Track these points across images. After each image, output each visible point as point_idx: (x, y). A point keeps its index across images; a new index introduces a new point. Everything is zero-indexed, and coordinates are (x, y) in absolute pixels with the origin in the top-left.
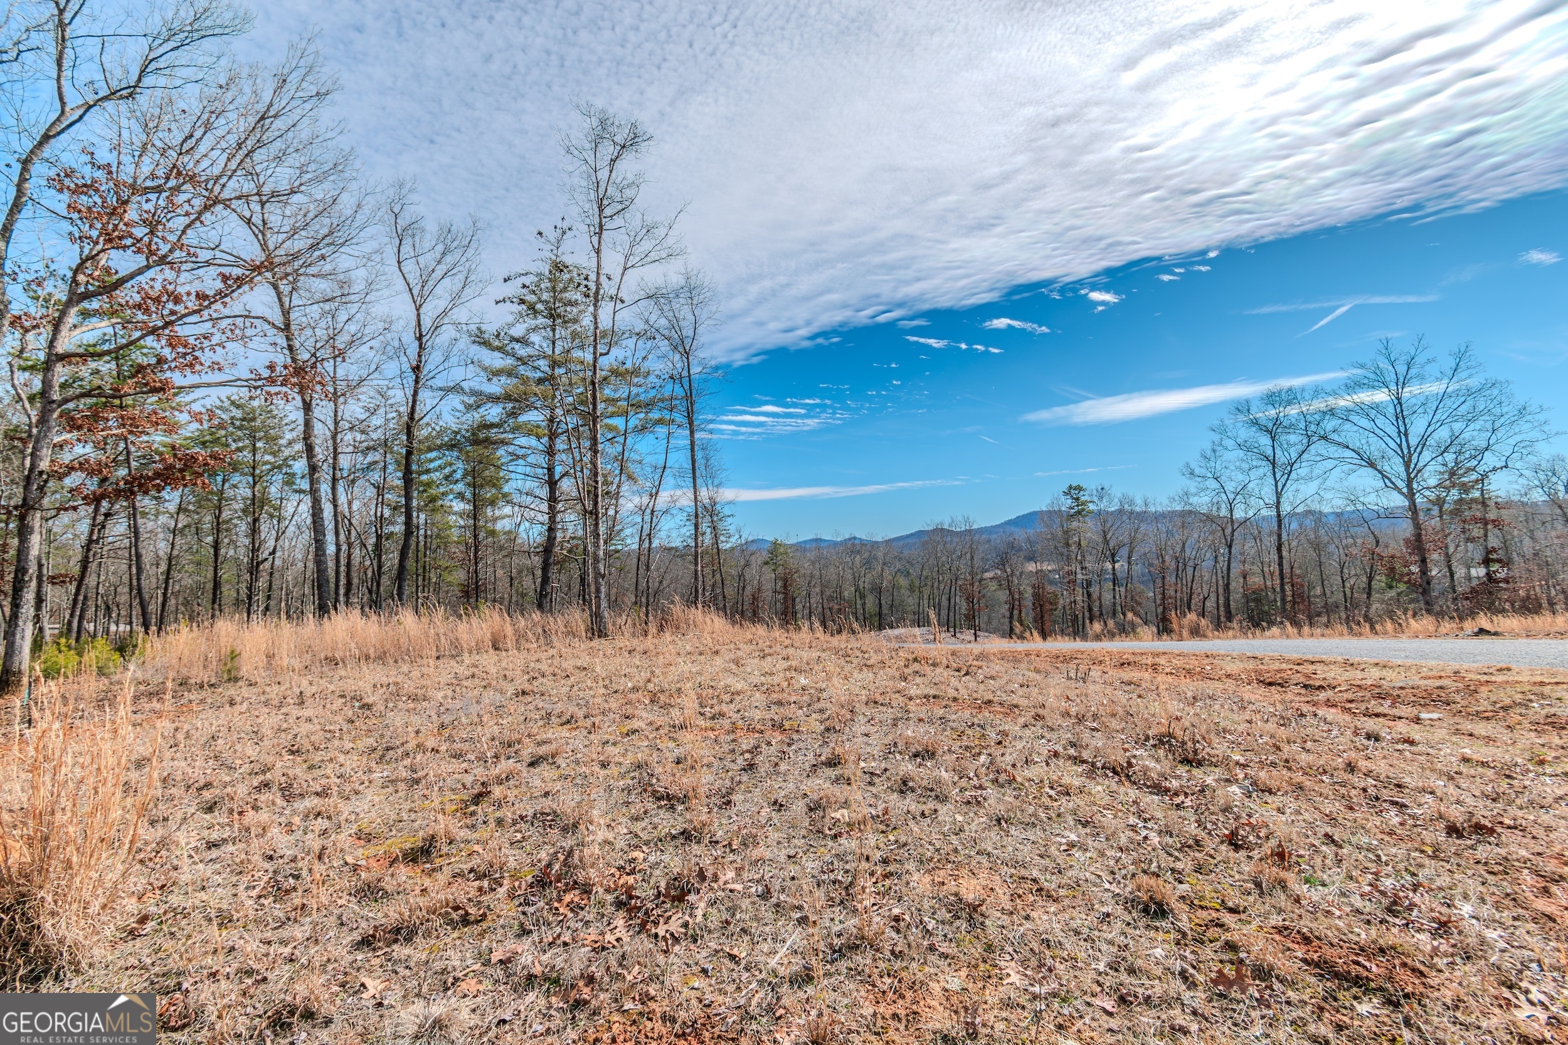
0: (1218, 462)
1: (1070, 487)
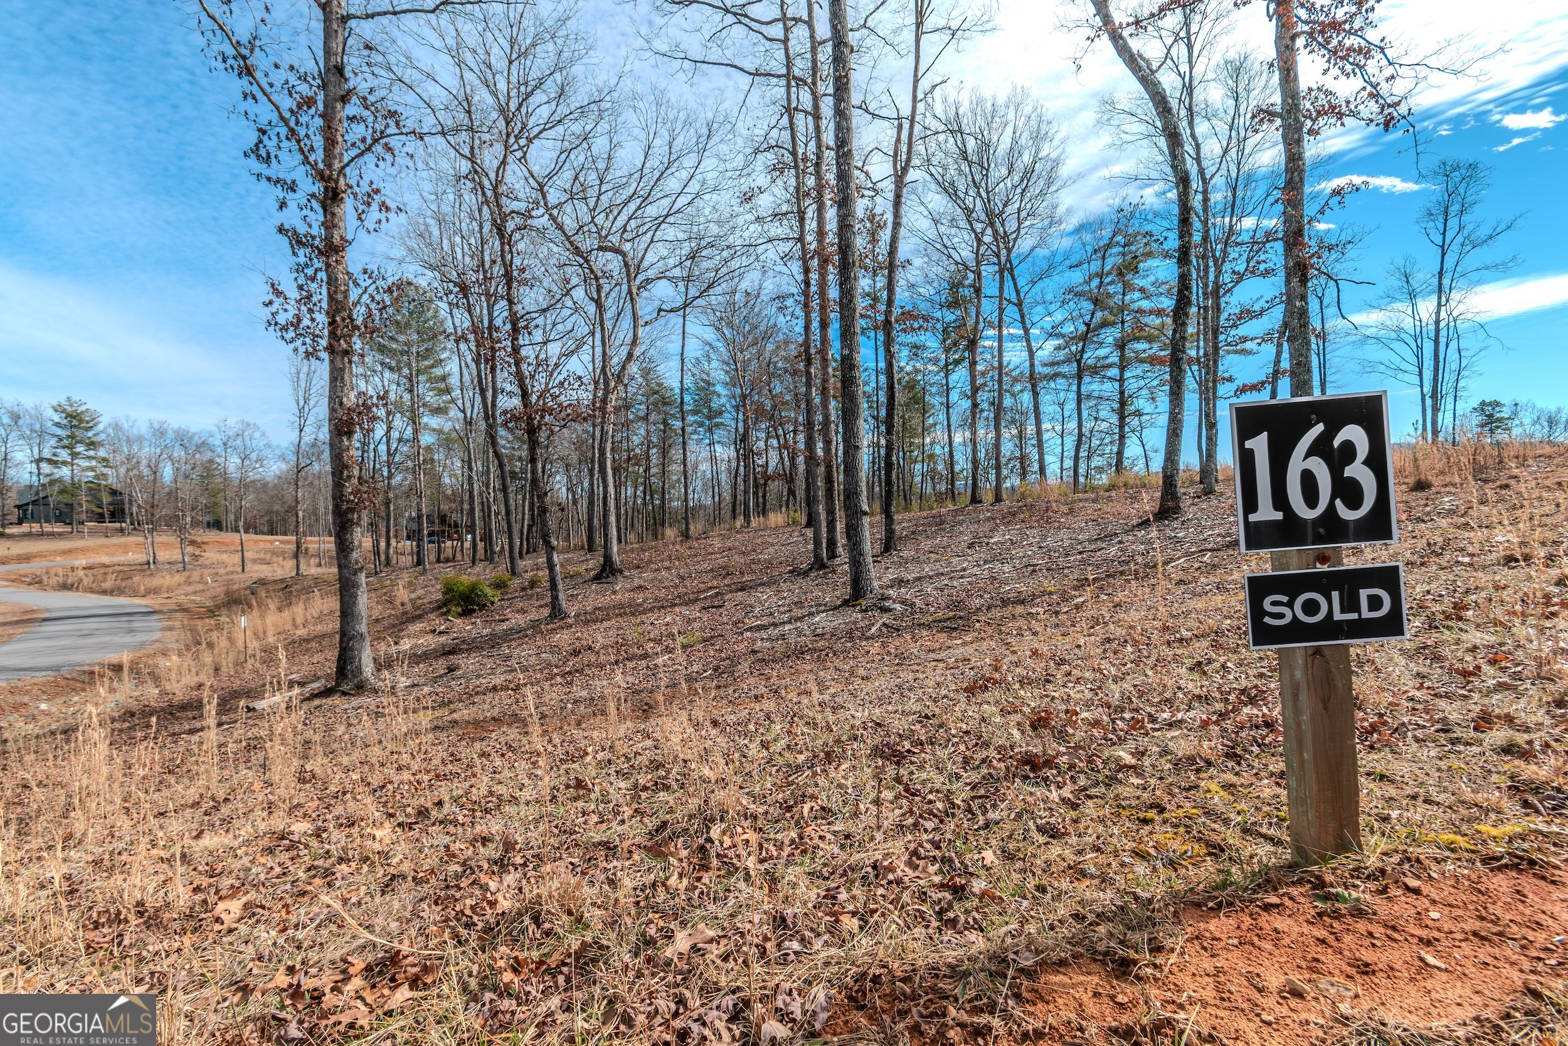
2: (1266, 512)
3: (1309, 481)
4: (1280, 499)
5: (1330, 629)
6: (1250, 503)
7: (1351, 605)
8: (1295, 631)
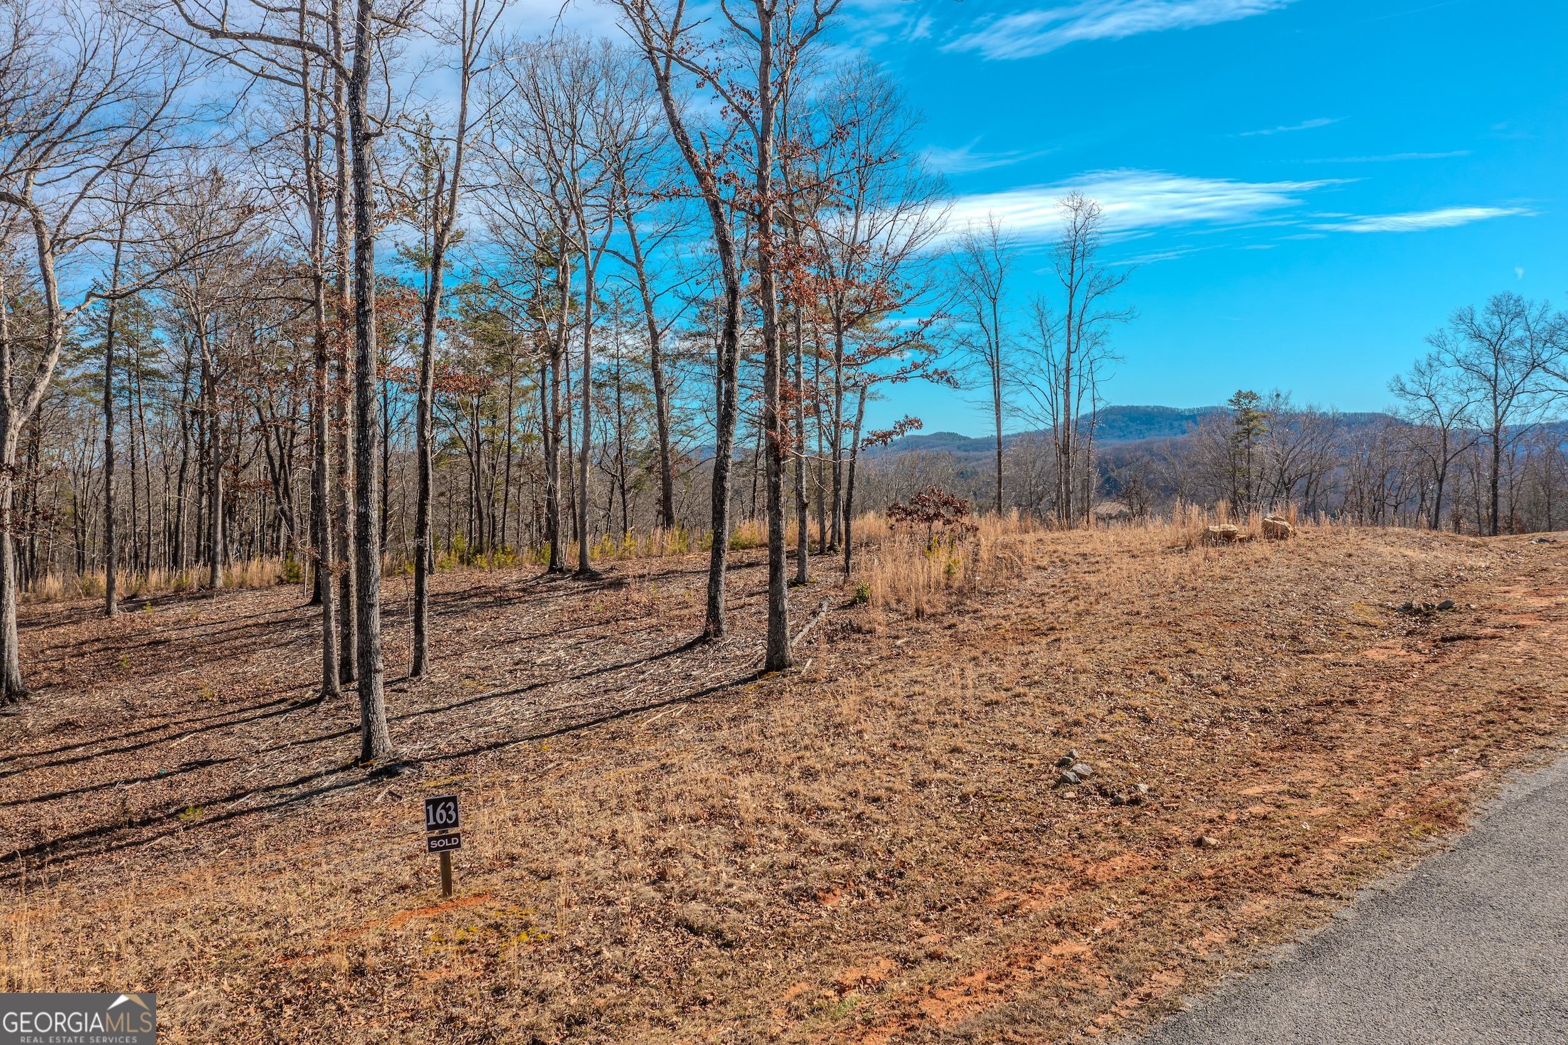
1: (1239, 393)
2: (432, 823)
3: (441, 815)
4: (435, 820)
5: (445, 847)
6: (428, 821)
7: (450, 842)
8: (438, 849)
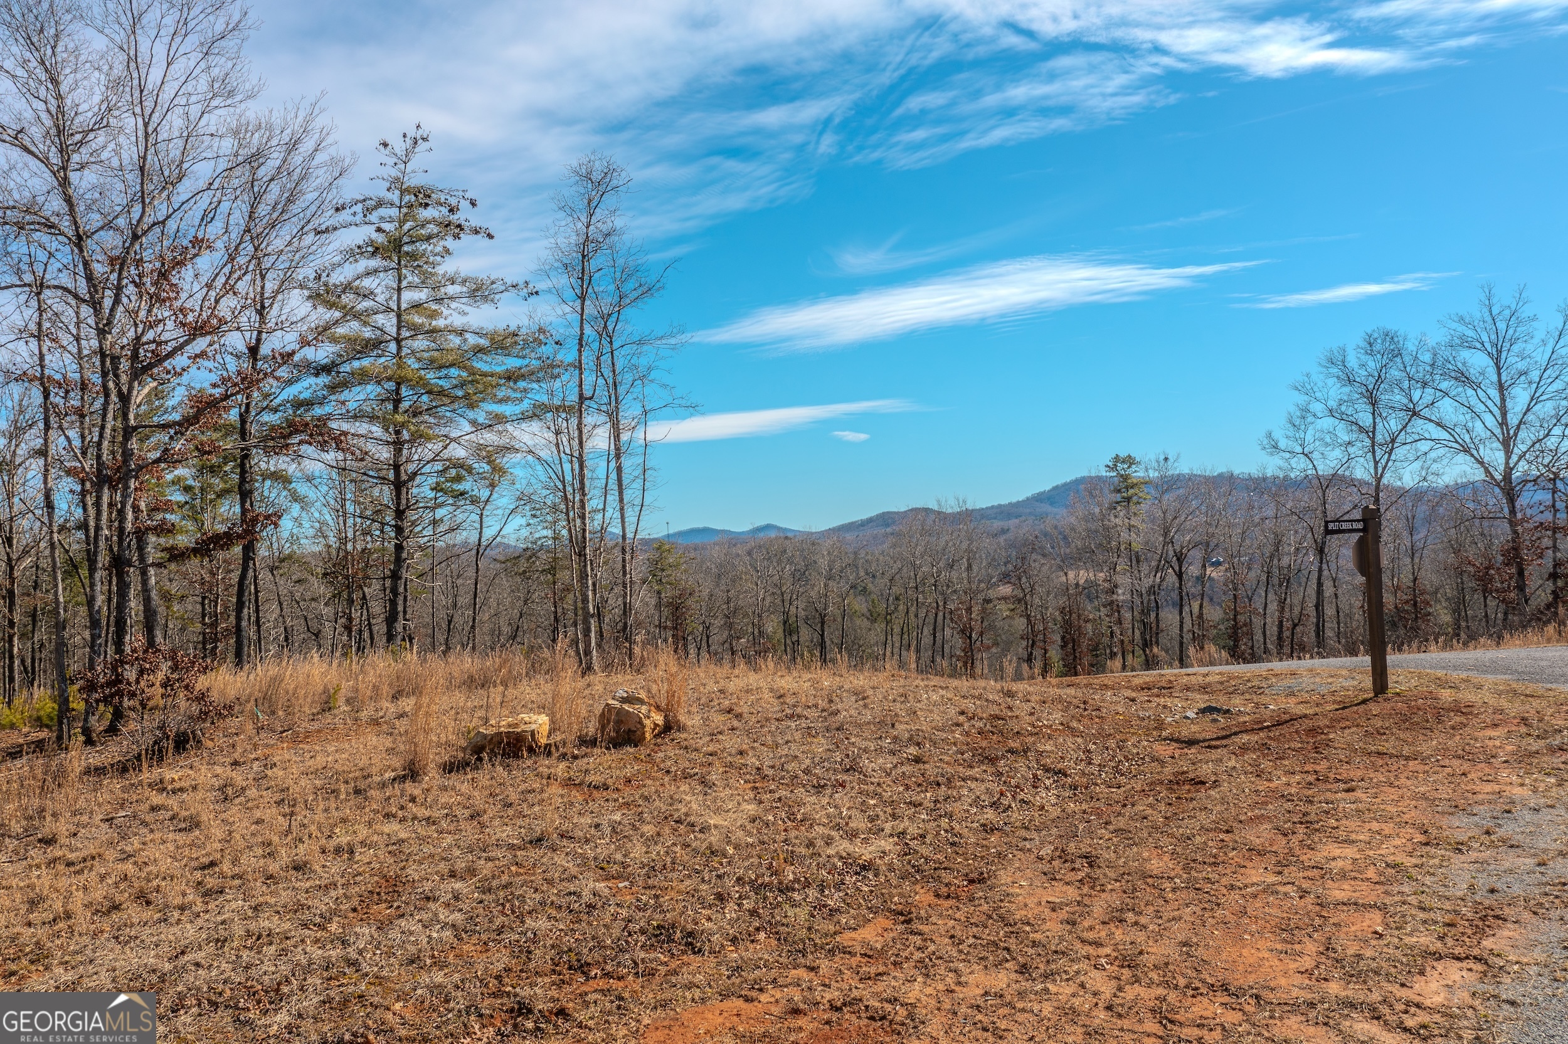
0: (1310, 432)
1: (1117, 459)
